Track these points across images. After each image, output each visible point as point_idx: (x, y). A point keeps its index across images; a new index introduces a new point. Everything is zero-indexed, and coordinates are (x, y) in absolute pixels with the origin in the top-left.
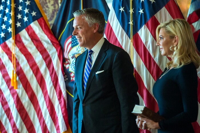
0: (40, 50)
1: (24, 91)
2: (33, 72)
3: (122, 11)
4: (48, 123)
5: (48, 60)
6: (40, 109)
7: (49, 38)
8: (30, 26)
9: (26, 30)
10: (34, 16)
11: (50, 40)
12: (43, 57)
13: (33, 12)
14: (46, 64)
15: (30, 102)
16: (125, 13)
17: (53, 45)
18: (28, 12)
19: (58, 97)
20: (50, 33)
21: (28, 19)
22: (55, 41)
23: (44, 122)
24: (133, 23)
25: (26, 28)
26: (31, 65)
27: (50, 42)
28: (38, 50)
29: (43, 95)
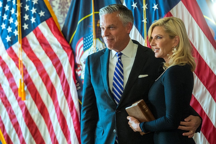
0: (49, 55)
1: (34, 103)
2: (43, 80)
3: (135, 7)
4: (59, 138)
5: (58, 66)
6: (51, 123)
7: (59, 41)
8: (38, 28)
9: (34, 33)
10: (42, 16)
11: (60, 43)
12: (53, 63)
13: (41, 12)
14: (57, 71)
15: (40, 114)
17: (64, 49)
18: (35, 12)
20: (60, 35)
21: (35, 20)
22: (65, 44)
23: (55, 137)
25: (34, 30)
26: (40, 73)
27: (60, 45)
28: (48, 55)
29: (54, 106)
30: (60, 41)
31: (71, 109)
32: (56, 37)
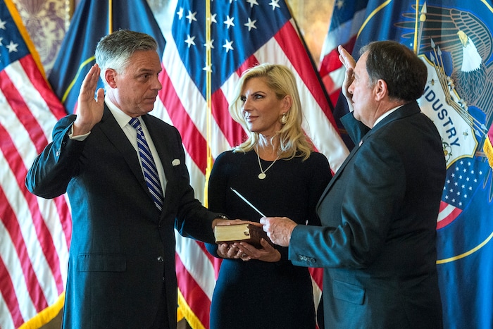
0: (24, 122)
2: (10, 165)
3: (192, 45)
4: (38, 269)
5: (40, 141)
6: (23, 242)
7: (43, 97)
8: (5, 72)
10: (13, 51)
12: (30, 135)
13: (12, 43)
14: (37, 151)
16: (196, 49)
17: (52, 111)
19: (60, 216)
20: (45, 86)
22: (55, 102)
23: (31, 267)
24: (212, 68)
26: (6, 152)
27: (44, 104)
28: (21, 121)
29: (29, 212)
30: (46, 98)
31: (62, 217)
32: (38, 90)
